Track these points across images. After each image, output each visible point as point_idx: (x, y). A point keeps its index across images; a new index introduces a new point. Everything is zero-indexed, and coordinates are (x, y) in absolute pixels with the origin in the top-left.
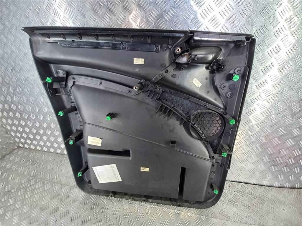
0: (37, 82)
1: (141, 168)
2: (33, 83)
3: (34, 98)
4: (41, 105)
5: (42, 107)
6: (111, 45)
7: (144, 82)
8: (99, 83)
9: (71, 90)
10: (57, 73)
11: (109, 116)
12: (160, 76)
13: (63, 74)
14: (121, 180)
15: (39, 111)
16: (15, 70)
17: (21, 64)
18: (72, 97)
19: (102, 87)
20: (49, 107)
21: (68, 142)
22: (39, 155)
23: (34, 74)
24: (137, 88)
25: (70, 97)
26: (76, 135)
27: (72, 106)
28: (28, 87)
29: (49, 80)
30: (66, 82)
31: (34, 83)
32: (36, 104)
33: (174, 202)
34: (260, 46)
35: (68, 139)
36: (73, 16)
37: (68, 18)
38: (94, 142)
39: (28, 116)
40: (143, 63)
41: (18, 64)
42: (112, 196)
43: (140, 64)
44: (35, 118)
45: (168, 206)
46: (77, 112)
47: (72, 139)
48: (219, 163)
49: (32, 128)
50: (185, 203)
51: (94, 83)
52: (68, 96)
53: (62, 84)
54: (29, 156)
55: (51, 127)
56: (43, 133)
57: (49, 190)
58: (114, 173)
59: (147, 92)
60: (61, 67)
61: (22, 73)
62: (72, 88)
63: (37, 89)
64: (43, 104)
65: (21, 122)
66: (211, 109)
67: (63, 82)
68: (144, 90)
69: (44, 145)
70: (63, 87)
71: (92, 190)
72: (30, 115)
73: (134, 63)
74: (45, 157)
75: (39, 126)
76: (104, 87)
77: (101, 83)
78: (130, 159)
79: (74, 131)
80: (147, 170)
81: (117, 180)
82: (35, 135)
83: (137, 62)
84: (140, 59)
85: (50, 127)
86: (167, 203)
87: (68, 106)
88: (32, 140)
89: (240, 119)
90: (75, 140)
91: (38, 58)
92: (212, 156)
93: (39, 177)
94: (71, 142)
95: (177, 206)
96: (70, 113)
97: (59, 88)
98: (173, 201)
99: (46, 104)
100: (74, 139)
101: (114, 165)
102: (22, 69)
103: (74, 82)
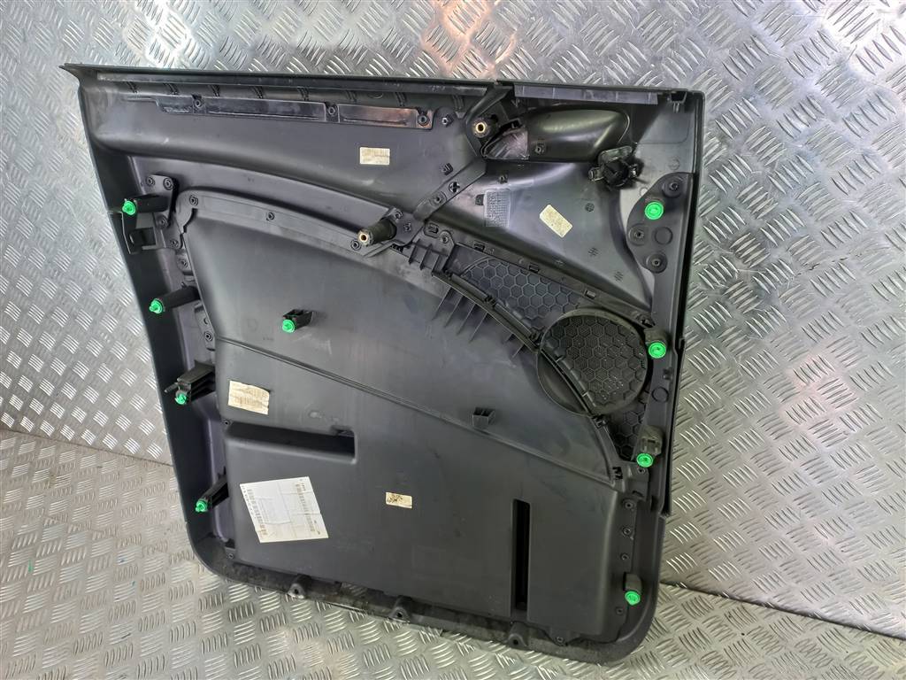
0: (84, 204)
1: (389, 495)
2: (70, 207)
3: (69, 254)
4: (88, 278)
5: (90, 285)
6: (297, 109)
7: (397, 215)
8: (265, 216)
9: (185, 235)
10: (149, 183)
11: (290, 319)
12: (435, 200)
13: (166, 187)
14: (325, 535)
15: (81, 299)
16: (17, 164)
17: (38, 148)
18: (185, 256)
19: (274, 229)
20: (112, 286)
21: (173, 394)
22: (67, 457)
23: (76, 180)
24: (367, 236)
25: (180, 256)
26: (194, 378)
27: (184, 286)
28: (53, 219)
29: (129, 207)
30: (173, 209)
31: (74, 208)
32: (74, 275)
33: (498, 632)
34: (751, 105)
35: (173, 387)
36: (195, 17)
37: (181, 22)
38: (248, 401)
39: (46, 317)
40: (386, 161)
41: (29, 148)
42: (296, 592)
43: (379, 163)
44: (67, 324)
45: (478, 641)
46: (200, 303)
47: (183, 388)
48: (641, 495)
49: (54, 356)
50: (537, 640)
51: (252, 216)
52: (174, 252)
53: (161, 217)
54: (36, 457)
55: (113, 357)
56: (88, 377)
57: (107, 557)
58: (306, 509)
59: (408, 246)
60: (158, 164)
61: (39, 175)
62: (188, 228)
63: (82, 228)
64: (97, 276)
65: (19, 337)
66: (605, 306)
67: (164, 210)
68: (398, 241)
69: (86, 421)
70: (163, 227)
71: (236, 571)
72: (52, 312)
73: (362, 162)
74: (88, 462)
75: (78, 352)
76: (281, 228)
77: (270, 217)
78: (354, 461)
79: (190, 366)
80: (406, 502)
81: (312, 533)
82: (59, 384)
83: (369, 157)
84: (378, 150)
85: (110, 354)
86: (476, 631)
87: (174, 283)
88: (48, 402)
89: (683, 342)
90: (193, 391)
91: (103, 143)
92: (614, 468)
93: (74, 519)
94: (181, 398)
95: (508, 645)
96: (180, 305)
97: (151, 228)
98: (495, 629)
99: (104, 276)
100: (189, 387)
101: (306, 480)
102: (40, 163)
103: (194, 211)
